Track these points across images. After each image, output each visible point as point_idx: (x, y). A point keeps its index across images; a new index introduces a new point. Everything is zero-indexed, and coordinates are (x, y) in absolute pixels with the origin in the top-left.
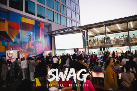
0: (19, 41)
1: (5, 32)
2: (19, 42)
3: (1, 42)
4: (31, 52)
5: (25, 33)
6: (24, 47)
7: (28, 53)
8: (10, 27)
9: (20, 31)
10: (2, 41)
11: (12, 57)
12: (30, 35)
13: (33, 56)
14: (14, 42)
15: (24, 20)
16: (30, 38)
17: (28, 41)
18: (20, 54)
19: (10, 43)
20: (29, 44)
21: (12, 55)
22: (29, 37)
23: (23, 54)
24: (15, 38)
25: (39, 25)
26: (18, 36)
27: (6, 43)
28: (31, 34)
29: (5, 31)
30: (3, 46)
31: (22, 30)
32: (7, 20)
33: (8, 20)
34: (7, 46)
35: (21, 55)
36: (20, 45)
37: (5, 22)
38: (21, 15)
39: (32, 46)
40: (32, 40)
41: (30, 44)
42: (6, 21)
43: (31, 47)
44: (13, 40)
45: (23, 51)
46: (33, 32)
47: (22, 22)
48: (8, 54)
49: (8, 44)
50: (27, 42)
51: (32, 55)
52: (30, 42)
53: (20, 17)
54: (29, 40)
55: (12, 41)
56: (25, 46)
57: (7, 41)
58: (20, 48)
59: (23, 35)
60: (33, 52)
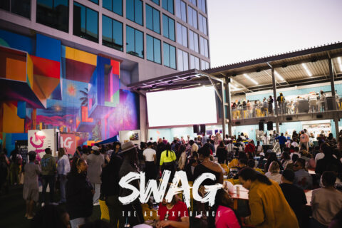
0: (60, 107)
1: (26, 85)
2: (58, 109)
3: (16, 109)
4: (88, 133)
5: (74, 87)
6: (71, 121)
7: (81, 135)
8: (36, 71)
9: (61, 80)
10: (17, 106)
11: (41, 145)
12: (85, 91)
13: (94, 142)
14: (48, 109)
15: (70, 54)
16: (87, 99)
17: (82, 108)
18: (62, 138)
19: (38, 112)
20: (83, 112)
21: (43, 141)
22: (83, 96)
23: (69, 138)
24: (49, 98)
25: (107, 66)
26: (57, 95)
27: (28, 112)
28: (87, 90)
29: (26, 82)
30: (22, 118)
31: (65, 80)
32: (30, 55)
33: (33, 54)
34: (30, 117)
35: (64, 140)
36: (62, 116)
37: (25, 61)
38: (63, 43)
39: (90, 119)
40: (89, 102)
41: (85, 115)
42: (28, 57)
43: (87, 120)
44: (45, 103)
45: (69, 131)
46: (93, 83)
47: (67, 59)
48: (31, 138)
49: (32, 114)
50: (77, 110)
51: (90, 140)
52: (86, 109)
53: (61, 48)
54: (83, 103)
55: (42, 107)
56: (73, 118)
57: (29, 106)
58: (61, 123)
59: (68, 92)
60: (94, 133)
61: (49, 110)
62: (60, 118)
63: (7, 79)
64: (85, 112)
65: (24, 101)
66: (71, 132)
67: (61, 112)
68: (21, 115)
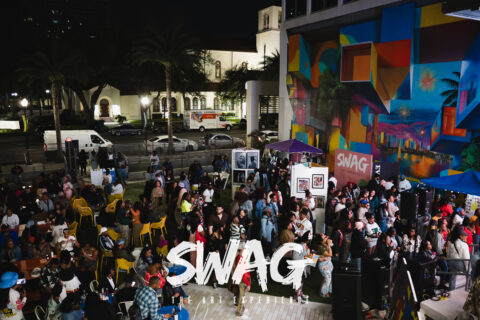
0: (407, 110)
2: (404, 113)
4: (452, 156)
5: (431, 76)
6: (423, 132)
9: (412, 69)
10: (361, 111)
12: (455, 78)
14: (392, 113)
15: (428, 18)
16: (454, 94)
17: (443, 109)
19: (381, 118)
20: (446, 119)
22: (446, 87)
24: (394, 98)
26: (405, 93)
27: (370, 116)
28: (458, 74)
29: (370, 80)
30: (364, 126)
34: (372, 124)
36: (409, 124)
39: (459, 131)
40: (461, 100)
43: (452, 132)
44: (388, 106)
45: (418, 147)
47: (423, 29)
49: (374, 121)
50: (437, 113)
51: (455, 169)
52: (453, 111)
53: (415, 13)
54: (447, 101)
55: (385, 111)
56: (428, 128)
57: (372, 110)
58: (407, 135)
59: (421, 84)
60: (465, 157)
61: (394, 114)
62: (406, 126)
63: (354, 81)
64: (449, 117)
65: (366, 105)
66: (421, 150)
67: (408, 117)
68: (364, 122)
